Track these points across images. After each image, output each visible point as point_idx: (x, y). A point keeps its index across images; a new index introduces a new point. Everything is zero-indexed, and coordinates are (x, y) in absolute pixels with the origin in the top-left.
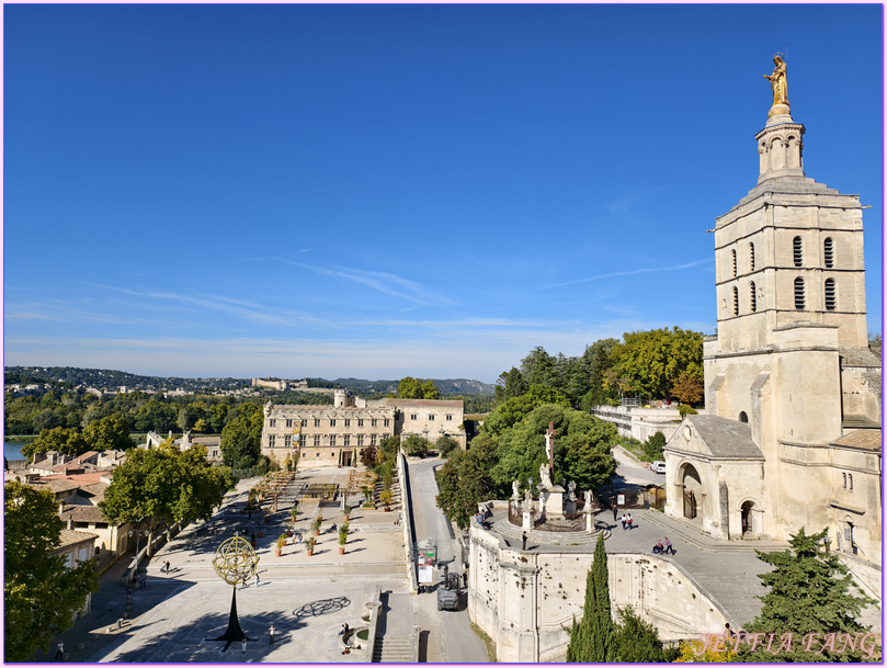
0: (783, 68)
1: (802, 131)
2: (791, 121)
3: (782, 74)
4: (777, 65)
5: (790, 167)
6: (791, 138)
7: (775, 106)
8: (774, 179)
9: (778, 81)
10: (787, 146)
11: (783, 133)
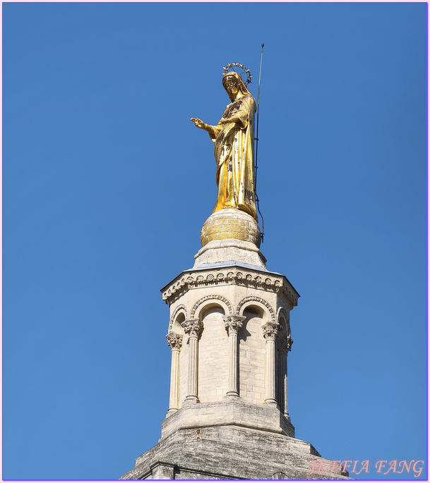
0: (244, 110)
1: (288, 297)
2: (257, 263)
3: (239, 125)
4: (232, 97)
5: (246, 397)
6: (253, 312)
7: (219, 212)
8: (197, 428)
9: (229, 139)
10: (242, 334)
11: (232, 295)
